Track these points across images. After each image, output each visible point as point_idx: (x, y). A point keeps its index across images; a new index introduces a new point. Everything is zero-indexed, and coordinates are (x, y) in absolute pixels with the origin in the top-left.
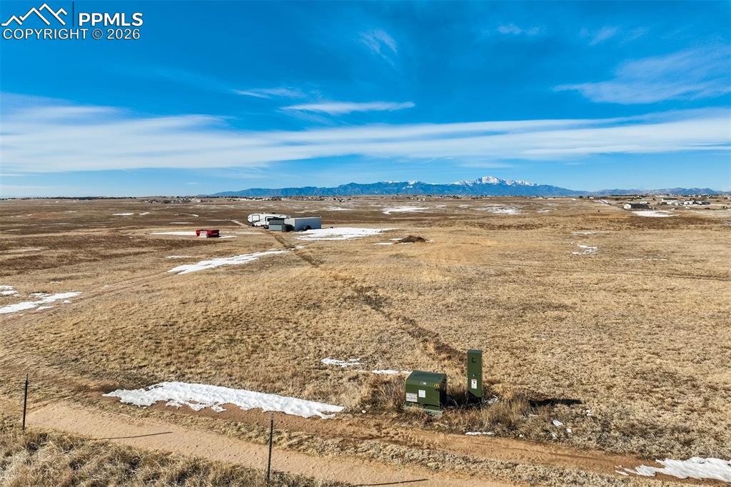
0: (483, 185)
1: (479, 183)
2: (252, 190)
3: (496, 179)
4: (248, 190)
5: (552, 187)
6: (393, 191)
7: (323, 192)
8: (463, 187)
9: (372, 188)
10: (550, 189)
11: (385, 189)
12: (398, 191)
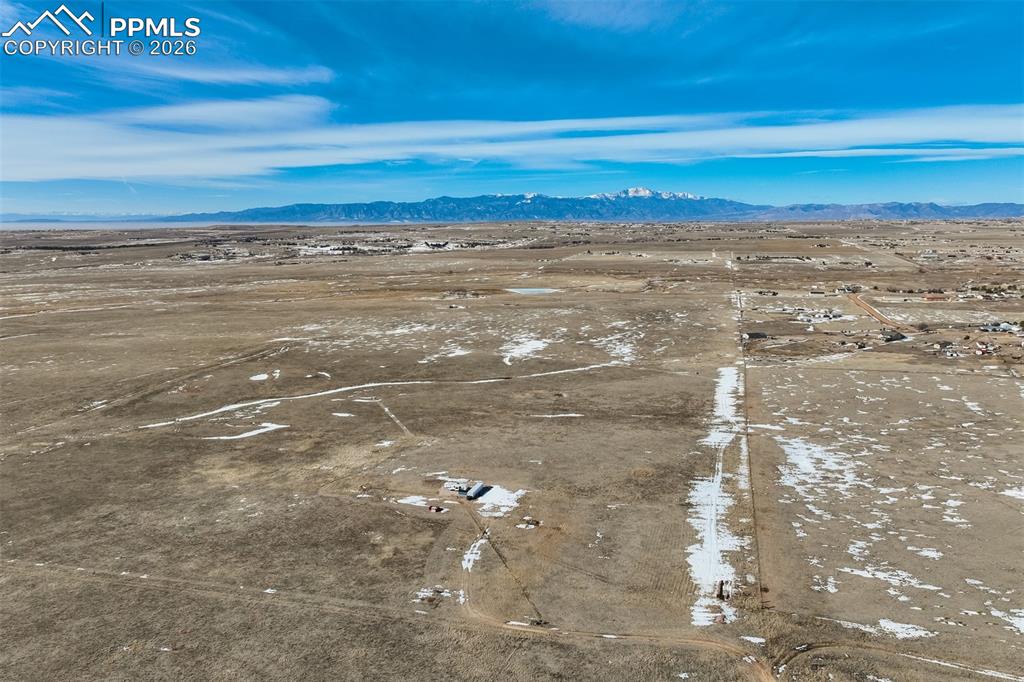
0: (629, 199)
1: (623, 195)
3: (648, 192)
4: (292, 206)
5: (725, 201)
6: (503, 206)
7: (403, 208)
8: (601, 202)
9: (473, 204)
10: (721, 203)
11: (492, 204)
12: (511, 206)
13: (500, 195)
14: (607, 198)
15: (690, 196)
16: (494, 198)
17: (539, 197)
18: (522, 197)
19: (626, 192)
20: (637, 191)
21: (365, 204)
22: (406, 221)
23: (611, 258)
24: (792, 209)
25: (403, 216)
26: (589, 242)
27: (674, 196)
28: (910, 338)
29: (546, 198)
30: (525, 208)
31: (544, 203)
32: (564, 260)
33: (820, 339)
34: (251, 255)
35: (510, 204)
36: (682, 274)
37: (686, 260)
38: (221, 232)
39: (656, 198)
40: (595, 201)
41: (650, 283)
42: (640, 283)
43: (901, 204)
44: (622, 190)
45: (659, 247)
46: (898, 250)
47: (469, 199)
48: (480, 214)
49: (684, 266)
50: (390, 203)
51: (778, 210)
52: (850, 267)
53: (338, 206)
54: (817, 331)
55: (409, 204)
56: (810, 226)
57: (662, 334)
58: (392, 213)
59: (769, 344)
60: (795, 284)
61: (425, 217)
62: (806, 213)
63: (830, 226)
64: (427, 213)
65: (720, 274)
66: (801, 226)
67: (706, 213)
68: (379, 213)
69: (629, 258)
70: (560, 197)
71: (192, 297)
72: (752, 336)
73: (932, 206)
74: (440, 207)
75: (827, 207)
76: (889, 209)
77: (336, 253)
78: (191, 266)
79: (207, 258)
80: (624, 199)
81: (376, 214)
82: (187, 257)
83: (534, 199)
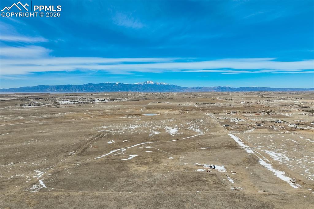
3: (152, 82)
6: (109, 87)
7: (76, 87)
8: (139, 86)
9: (99, 86)
10: (174, 86)
11: (105, 86)
12: (111, 87)
13: (108, 83)
14: (141, 84)
15: (165, 84)
16: (106, 84)
17: (120, 83)
18: (115, 84)
19: (146, 82)
20: (149, 82)
21: (63, 86)
22: (77, 92)
23: (161, 104)
24: (193, 88)
25: (76, 90)
27: (160, 84)
28: (262, 125)
29: (122, 84)
30: (116, 87)
31: (122, 86)
32: (148, 104)
33: (242, 126)
34: (44, 104)
35: (111, 86)
37: (183, 104)
38: (24, 96)
39: (155, 84)
40: (137, 85)
41: (180, 112)
42: (177, 112)
46: (234, 101)
48: (102, 89)
49: (184, 106)
50: (72, 85)
51: (190, 89)
52: (227, 106)
53: (54, 86)
54: (239, 124)
57: (203, 126)
58: (72, 89)
61: (84, 90)
63: (204, 93)
64: (85, 89)
65: (196, 109)
68: (68, 89)
69: (166, 104)
70: (126, 84)
71: (44, 119)
72: (226, 126)
73: (229, 88)
74: (88, 87)
75: (202, 88)
76: (218, 88)
77: (72, 103)
78: (27, 108)
79: (30, 105)
80: (146, 84)
81: (67, 89)
82: (23, 105)
83: (118, 84)
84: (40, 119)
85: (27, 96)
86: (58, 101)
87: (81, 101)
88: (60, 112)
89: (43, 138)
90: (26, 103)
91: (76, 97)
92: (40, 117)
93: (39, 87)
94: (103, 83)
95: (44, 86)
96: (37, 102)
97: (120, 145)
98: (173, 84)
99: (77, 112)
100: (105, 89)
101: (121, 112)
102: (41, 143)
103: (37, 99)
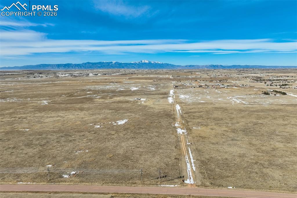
0: (142, 63)
1: (141, 62)
2: (41, 64)
3: (148, 61)
4: (40, 65)
5: (169, 64)
6: (106, 65)
7: (76, 65)
8: (135, 64)
9: (97, 64)
12: (108, 65)
13: (105, 62)
14: (136, 63)
15: (159, 63)
16: (103, 63)
17: (117, 62)
18: (112, 62)
19: (142, 61)
20: (144, 61)
21: (63, 64)
23: (143, 76)
24: (186, 66)
25: (76, 68)
26: (135, 74)
27: (155, 63)
28: (203, 86)
29: (119, 63)
30: (113, 66)
31: (118, 64)
32: (132, 77)
33: (188, 87)
36: (161, 79)
37: (161, 76)
39: (150, 63)
40: (133, 64)
41: (154, 81)
42: (152, 81)
43: (214, 65)
44: (140, 61)
45: (154, 74)
46: (208, 74)
47: (95, 63)
48: (99, 67)
49: (161, 78)
50: (71, 64)
51: (183, 67)
52: (197, 77)
53: (55, 65)
54: (187, 86)
55: (78, 64)
56: (190, 70)
57: (159, 87)
58: (72, 67)
59: (179, 88)
60: (185, 80)
62: (190, 67)
64: (83, 67)
65: (169, 79)
66: (188, 70)
67: (164, 67)
69: (147, 76)
70: (123, 63)
72: (176, 87)
73: (221, 66)
74: (87, 65)
75: (195, 66)
76: (211, 66)
77: (70, 76)
78: (33, 79)
79: (35, 77)
80: (141, 63)
81: (67, 67)
82: (29, 77)
83: (115, 63)
84: (44, 84)
85: (31, 72)
86: (57, 75)
87: (77, 75)
88: (59, 80)
89: (46, 91)
90: (31, 76)
91: (74, 72)
92: (44, 83)
93: (41, 66)
94: (100, 62)
95: (46, 65)
96: (40, 76)
97: (94, 94)
98: (167, 63)
99: (72, 81)
100: (102, 67)
101: (107, 81)
102: (45, 93)
103: (40, 73)
